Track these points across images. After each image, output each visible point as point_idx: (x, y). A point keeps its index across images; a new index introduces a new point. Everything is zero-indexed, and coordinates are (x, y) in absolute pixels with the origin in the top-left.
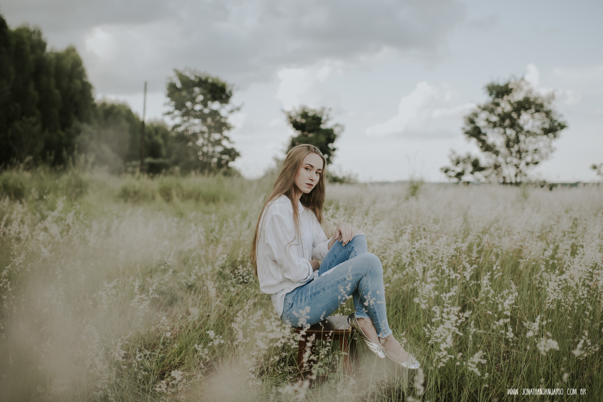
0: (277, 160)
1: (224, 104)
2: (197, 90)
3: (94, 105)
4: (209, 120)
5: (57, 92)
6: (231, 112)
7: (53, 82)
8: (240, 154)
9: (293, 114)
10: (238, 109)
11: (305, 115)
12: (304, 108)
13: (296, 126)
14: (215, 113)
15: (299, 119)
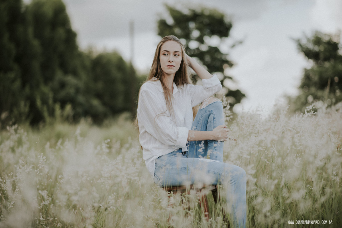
0: (289, 98)
1: (224, 38)
2: (192, 25)
3: (80, 55)
4: (208, 58)
5: (36, 43)
6: (233, 46)
7: (30, 30)
8: (246, 95)
9: (304, 42)
10: (241, 42)
11: (318, 41)
12: (317, 32)
13: (309, 54)
14: (214, 51)
15: (311, 46)
